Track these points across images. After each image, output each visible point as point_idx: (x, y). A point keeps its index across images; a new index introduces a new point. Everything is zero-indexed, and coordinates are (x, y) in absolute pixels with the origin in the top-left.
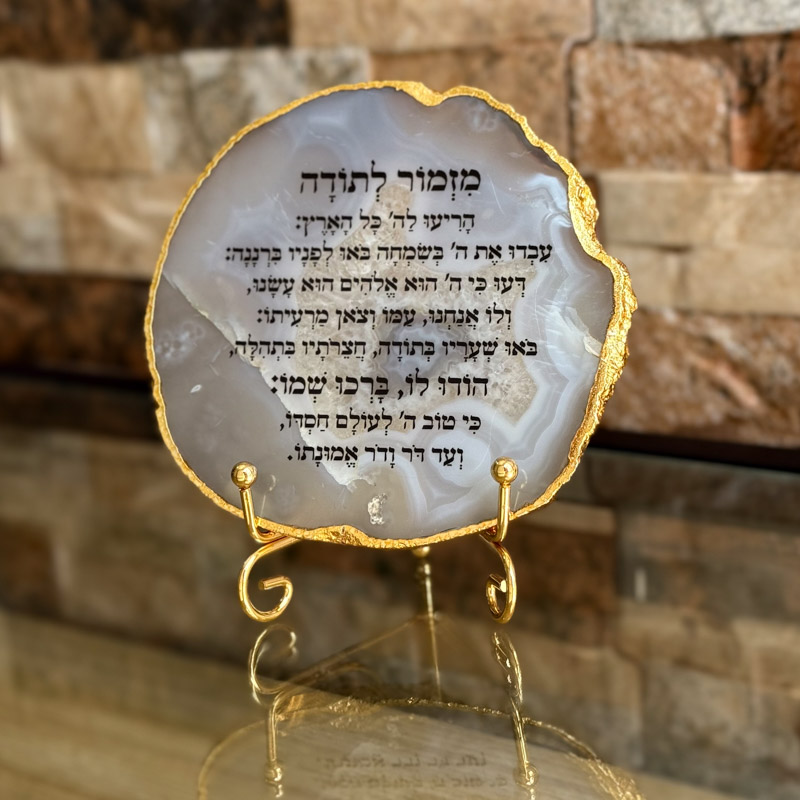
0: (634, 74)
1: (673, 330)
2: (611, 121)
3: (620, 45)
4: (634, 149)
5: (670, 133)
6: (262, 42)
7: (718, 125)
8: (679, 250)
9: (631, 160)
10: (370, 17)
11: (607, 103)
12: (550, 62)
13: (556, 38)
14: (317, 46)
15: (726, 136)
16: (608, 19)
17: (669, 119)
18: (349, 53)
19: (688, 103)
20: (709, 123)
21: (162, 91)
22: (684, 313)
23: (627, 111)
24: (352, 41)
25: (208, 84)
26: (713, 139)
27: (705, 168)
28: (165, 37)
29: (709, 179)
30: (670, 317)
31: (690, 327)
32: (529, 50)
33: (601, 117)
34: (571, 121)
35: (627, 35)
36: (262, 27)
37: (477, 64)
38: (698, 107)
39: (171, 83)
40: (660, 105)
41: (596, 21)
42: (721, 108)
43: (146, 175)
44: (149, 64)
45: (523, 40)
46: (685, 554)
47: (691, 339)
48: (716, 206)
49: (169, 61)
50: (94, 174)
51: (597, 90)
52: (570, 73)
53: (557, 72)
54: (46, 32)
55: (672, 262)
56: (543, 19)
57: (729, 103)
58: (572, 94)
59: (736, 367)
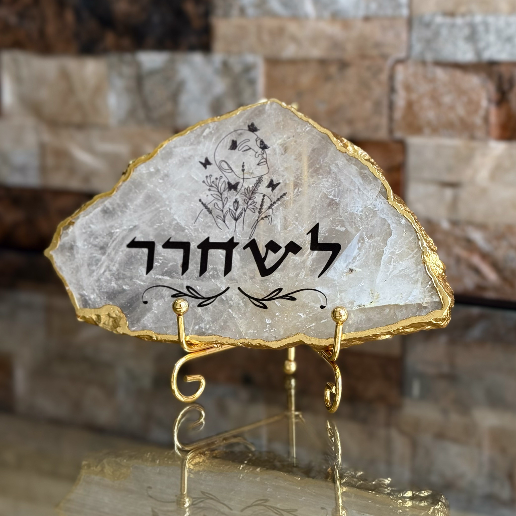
0: (433, 80)
1: (447, 233)
2: (416, 108)
3: (424, 63)
4: (429, 124)
5: (452, 116)
6: (192, 48)
7: (482, 112)
8: (453, 185)
9: (427, 131)
10: (266, 38)
11: (414, 96)
12: (379, 70)
13: (385, 57)
14: (229, 53)
15: (486, 119)
16: (417, 48)
17: (452, 108)
18: (250, 58)
19: (465, 99)
20: (476, 111)
21: (121, 75)
22: (454, 223)
23: (426, 102)
24: (252, 51)
25: (153, 73)
26: (478, 120)
27: (472, 137)
28: (126, 42)
29: (475, 144)
30: (445, 225)
31: (458, 232)
32: (367, 63)
33: (410, 105)
34: (391, 106)
35: (429, 57)
36: (193, 39)
37: (333, 69)
38: (470, 102)
39: (127, 70)
40: (447, 99)
41: (410, 47)
42: (484, 103)
43: (104, 127)
44: (114, 58)
45: (363, 56)
46: (446, 369)
47: (457, 239)
48: (478, 160)
49: (128, 57)
50: (68, 125)
51: (408, 88)
52: (392, 78)
53: (384, 77)
54: (42, 33)
55: (448, 193)
56: (377, 45)
57: (490, 100)
58: (392, 90)
59: (485, 256)
